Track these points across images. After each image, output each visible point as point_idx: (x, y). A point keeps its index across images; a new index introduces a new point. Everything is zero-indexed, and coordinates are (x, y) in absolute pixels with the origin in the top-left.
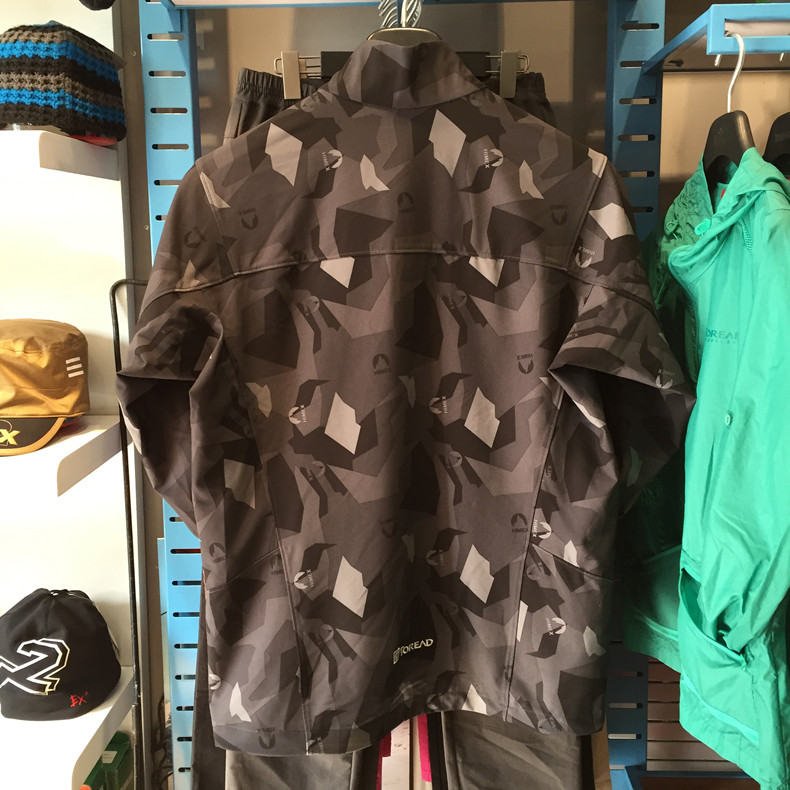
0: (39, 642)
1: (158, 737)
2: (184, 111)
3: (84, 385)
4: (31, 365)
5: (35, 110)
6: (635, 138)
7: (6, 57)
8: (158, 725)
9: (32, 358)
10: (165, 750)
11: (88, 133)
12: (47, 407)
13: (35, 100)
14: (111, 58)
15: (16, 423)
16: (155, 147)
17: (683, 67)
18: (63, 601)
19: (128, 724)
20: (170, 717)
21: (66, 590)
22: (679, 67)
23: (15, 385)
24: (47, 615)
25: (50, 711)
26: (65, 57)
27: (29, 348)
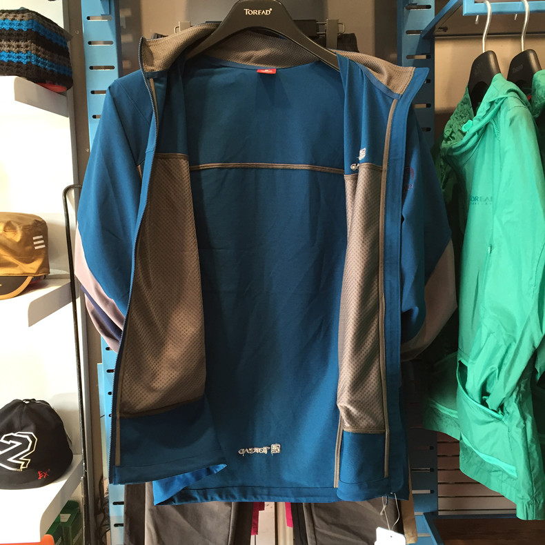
0: (15, 435)
1: (99, 505)
2: (112, 68)
3: (46, 256)
4: (9, 240)
5: (11, 65)
8: (99, 497)
9: (10, 235)
10: (104, 514)
11: (47, 82)
12: (21, 269)
13: (11, 59)
14: (62, 32)
16: (93, 92)
18: (32, 406)
19: (79, 494)
20: (107, 490)
21: (34, 400)
22: (445, 33)
24: (21, 416)
25: (25, 483)
26: (31, 30)
27: (7, 228)
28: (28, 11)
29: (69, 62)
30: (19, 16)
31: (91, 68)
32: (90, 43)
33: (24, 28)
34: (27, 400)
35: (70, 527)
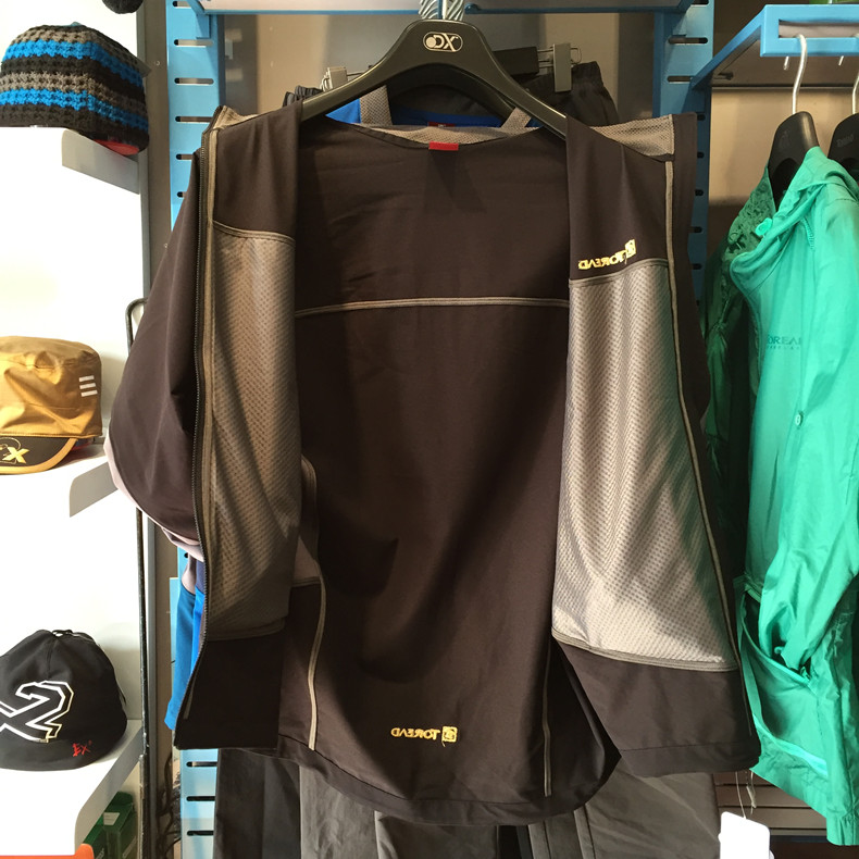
0: (40, 685)
1: (164, 801)
4: (42, 380)
5: (55, 111)
7: (26, 55)
8: (165, 788)
9: (44, 373)
10: (172, 814)
11: (110, 138)
12: (59, 426)
13: (57, 101)
14: (134, 62)
15: (24, 441)
16: (179, 157)
17: (733, 81)
18: (67, 641)
19: (135, 782)
20: (179, 777)
21: (70, 631)
22: (729, 81)
23: (24, 401)
24: (49, 656)
25: (52, 760)
26: (89, 57)
27: (40, 362)
28: (84, 28)
29: (144, 110)
30: (71, 36)
31: (178, 119)
32: (177, 81)
33: (78, 54)
34: (59, 632)
35: (119, 834)
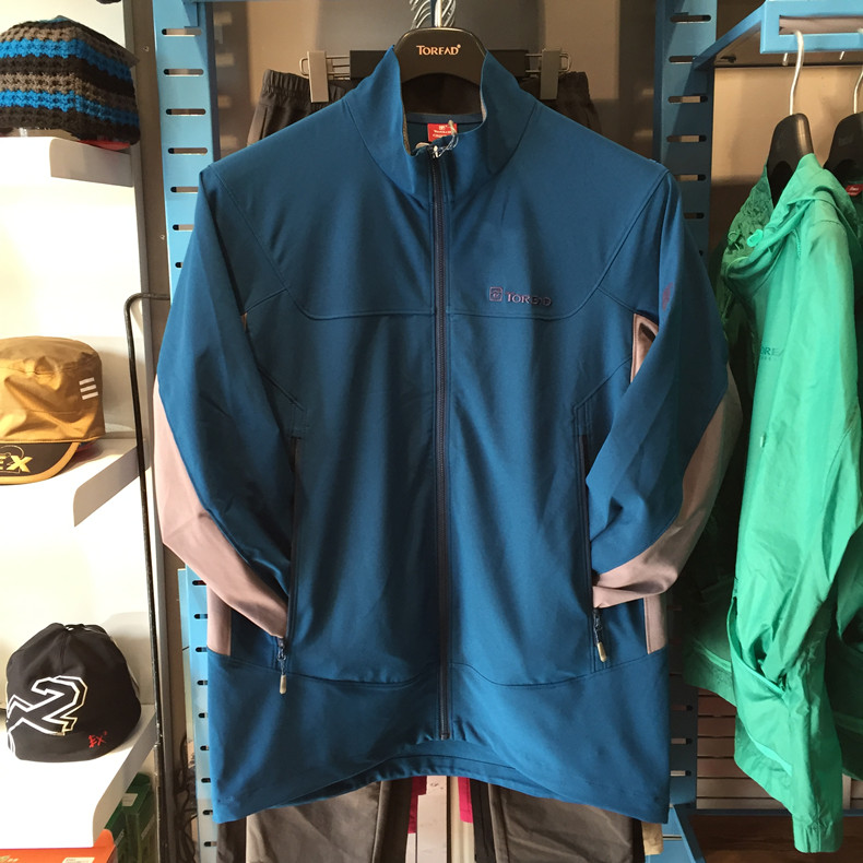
0: (54, 680)
1: (181, 779)
2: (202, 112)
3: (98, 408)
4: (43, 386)
5: (43, 113)
6: (685, 139)
7: (11, 56)
8: (181, 767)
9: (43, 379)
10: (188, 791)
11: (100, 137)
12: (61, 431)
13: (44, 103)
14: (123, 56)
15: (27, 449)
16: (171, 151)
17: (736, 63)
18: (80, 636)
19: (150, 764)
20: (194, 757)
21: (82, 625)
22: (732, 63)
23: (25, 408)
24: (62, 653)
25: (69, 752)
26: (74, 56)
27: (40, 368)
28: (69, 22)
29: (134, 104)
30: (56, 33)
31: (169, 112)
32: (167, 72)
33: (64, 54)
34: (70, 626)
35: (137, 815)
